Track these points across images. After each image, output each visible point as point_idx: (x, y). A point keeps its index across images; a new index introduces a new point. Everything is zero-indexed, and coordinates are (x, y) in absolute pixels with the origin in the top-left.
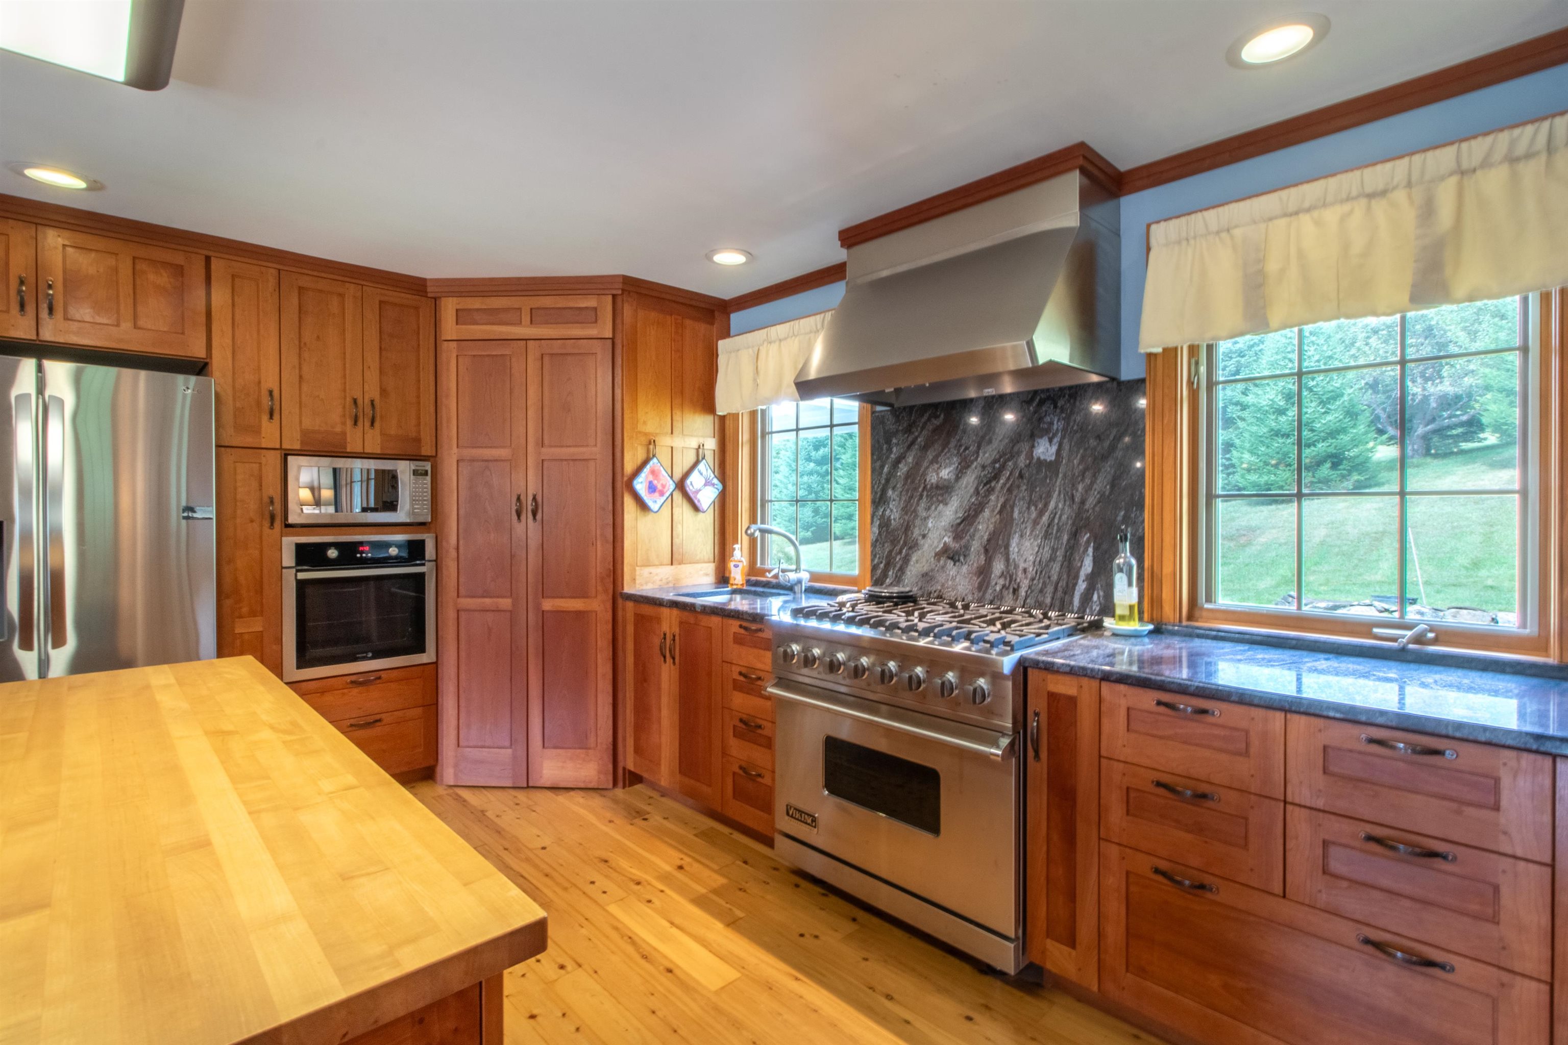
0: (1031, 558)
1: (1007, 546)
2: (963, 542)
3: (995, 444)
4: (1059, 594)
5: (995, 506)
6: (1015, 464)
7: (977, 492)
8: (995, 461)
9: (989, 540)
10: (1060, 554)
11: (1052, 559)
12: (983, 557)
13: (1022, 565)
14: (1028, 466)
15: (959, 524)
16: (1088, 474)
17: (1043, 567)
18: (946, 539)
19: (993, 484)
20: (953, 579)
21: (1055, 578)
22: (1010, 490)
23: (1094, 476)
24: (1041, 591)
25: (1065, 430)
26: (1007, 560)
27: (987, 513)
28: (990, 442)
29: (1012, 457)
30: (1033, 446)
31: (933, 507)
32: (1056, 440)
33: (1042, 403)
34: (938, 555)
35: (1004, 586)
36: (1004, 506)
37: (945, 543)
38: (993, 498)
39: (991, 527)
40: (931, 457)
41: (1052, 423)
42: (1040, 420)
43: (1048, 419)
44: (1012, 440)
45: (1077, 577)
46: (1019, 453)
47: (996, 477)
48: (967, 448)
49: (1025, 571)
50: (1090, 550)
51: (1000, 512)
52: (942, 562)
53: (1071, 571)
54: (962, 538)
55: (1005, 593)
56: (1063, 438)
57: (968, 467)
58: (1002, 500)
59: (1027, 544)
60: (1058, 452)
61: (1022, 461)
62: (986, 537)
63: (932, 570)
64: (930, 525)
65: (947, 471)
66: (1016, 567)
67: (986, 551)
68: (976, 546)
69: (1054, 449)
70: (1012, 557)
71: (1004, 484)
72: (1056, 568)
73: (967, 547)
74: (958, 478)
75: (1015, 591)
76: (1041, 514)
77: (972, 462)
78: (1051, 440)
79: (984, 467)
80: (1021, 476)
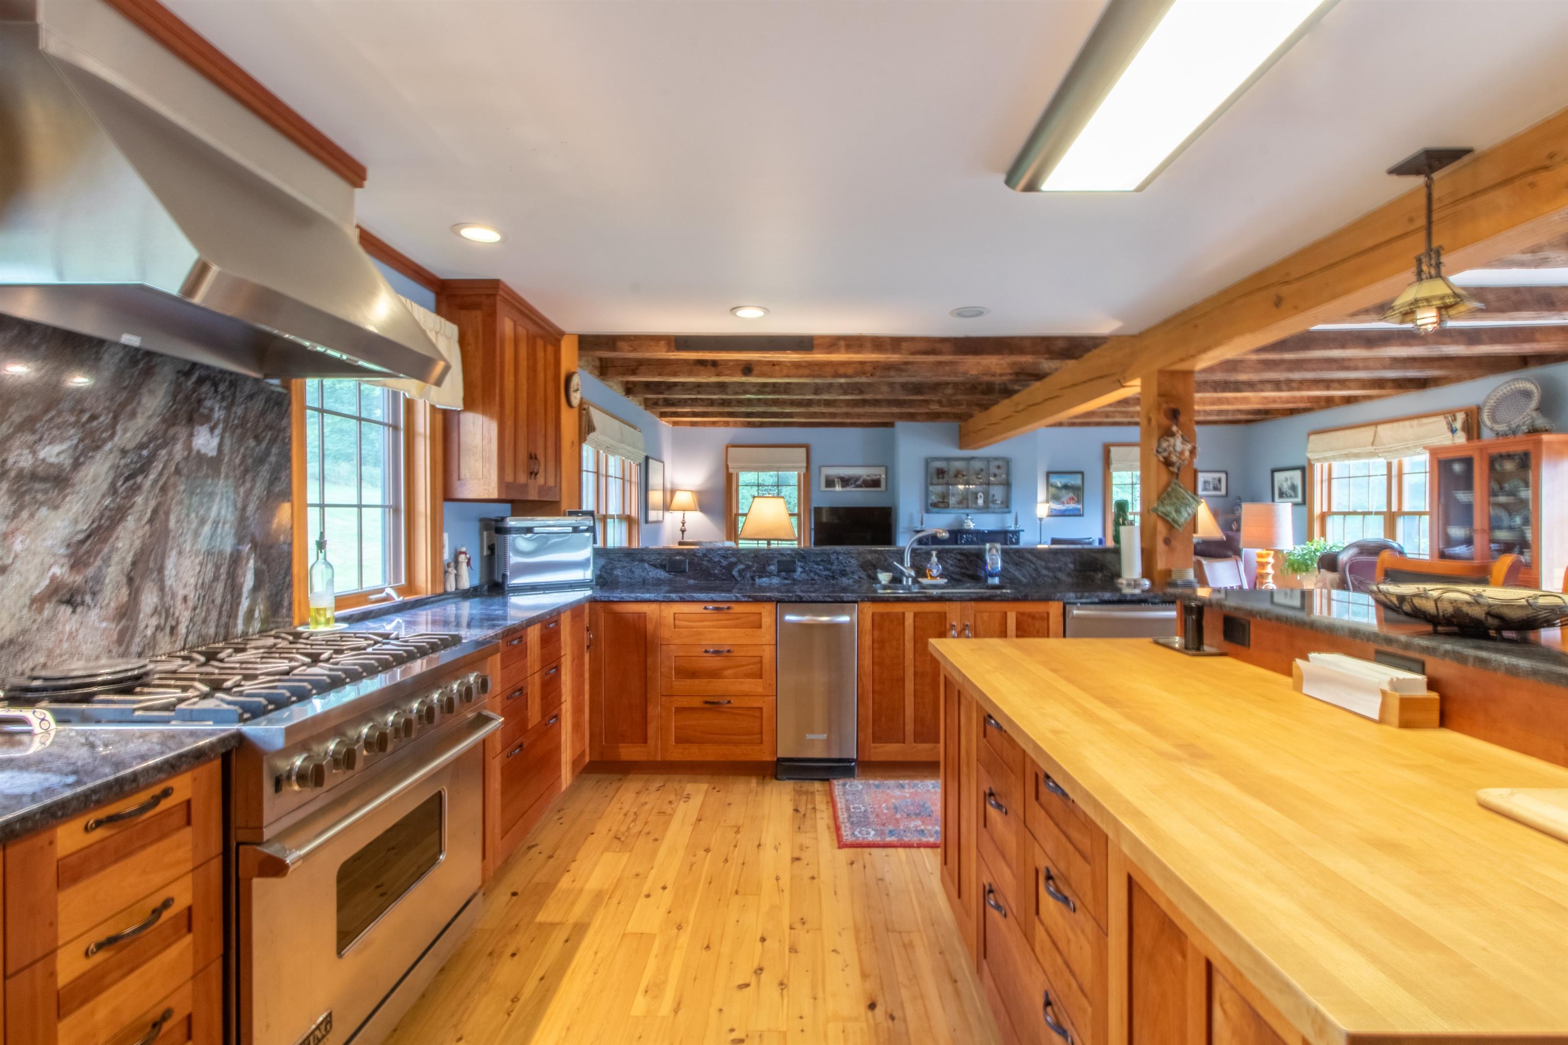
0: (192, 581)
1: (161, 570)
2: (90, 571)
3: (140, 420)
4: (224, 619)
5: (143, 513)
6: (170, 453)
7: (113, 490)
8: (141, 446)
9: (134, 564)
10: (223, 570)
11: (216, 578)
12: (125, 591)
13: (181, 593)
14: (186, 459)
15: (83, 542)
16: (249, 477)
17: (205, 589)
18: (57, 570)
19: (139, 479)
20: (72, 636)
21: (219, 601)
22: (164, 489)
23: (254, 480)
24: (204, 621)
25: (226, 421)
26: (162, 589)
27: (130, 522)
28: (133, 415)
29: (165, 445)
30: (191, 435)
31: (25, 514)
32: (218, 431)
33: (201, 381)
34: (38, 602)
35: (158, 628)
36: (155, 511)
37: (53, 578)
38: (139, 499)
39: (138, 543)
40: (17, 419)
41: (212, 410)
42: (200, 401)
43: (208, 403)
44: (164, 421)
45: (240, 595)
46: (174, 439)
47: (144, 469)
48: (93, 418)
49: (185, 599)
50: (251, 563)
51: (151, 521)
52: (47, 613)
53: (234, 588)
54: (87, 565)
55: (160, 636)
56: (224, 430)
57: (97, 448)
58: (153, 503)
59: (187, 563)
60: (221, 445)
61: (179, 449)
62: (129, 559)
63: (24, 632)
64: (18, 547)
65: (57, 448)
66: (174, 596)
67: (130, 580)
68: (113, 574)
69: (215, 442)
70: (168, 583)
71: (156, 481)
72: (220, 587)
73: (98, 579)
74: (77, 465)
75: (173, 629)
76: (202, 522)
77: (105, 442)
78: (212, 430)
79: (124, 452)
80: (178, 472)
